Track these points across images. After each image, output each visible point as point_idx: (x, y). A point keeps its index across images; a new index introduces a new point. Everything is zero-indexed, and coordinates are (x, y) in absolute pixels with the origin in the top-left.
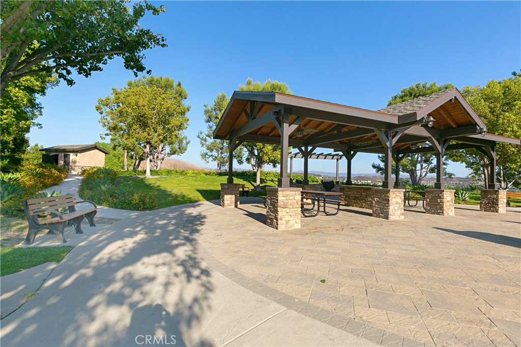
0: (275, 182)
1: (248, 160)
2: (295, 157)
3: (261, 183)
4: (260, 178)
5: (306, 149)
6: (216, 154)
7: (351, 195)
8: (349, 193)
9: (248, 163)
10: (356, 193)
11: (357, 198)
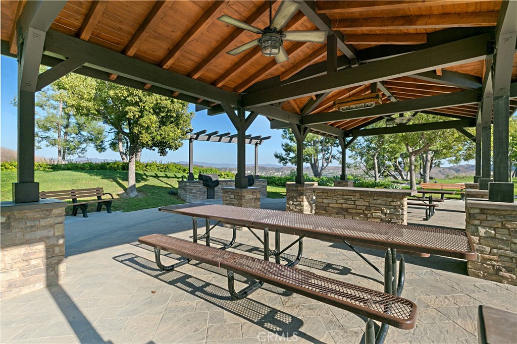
0: (160, 178)
1: (114, 145)
2: (196, 139)
3: (137, 181)
4: (136, 173)
5: (242, 114)
6: (56, 136)
7: (331, 205)
8: (325, 201)
9: (114, 149)
10: (342, 201)
11: (346, 210)
